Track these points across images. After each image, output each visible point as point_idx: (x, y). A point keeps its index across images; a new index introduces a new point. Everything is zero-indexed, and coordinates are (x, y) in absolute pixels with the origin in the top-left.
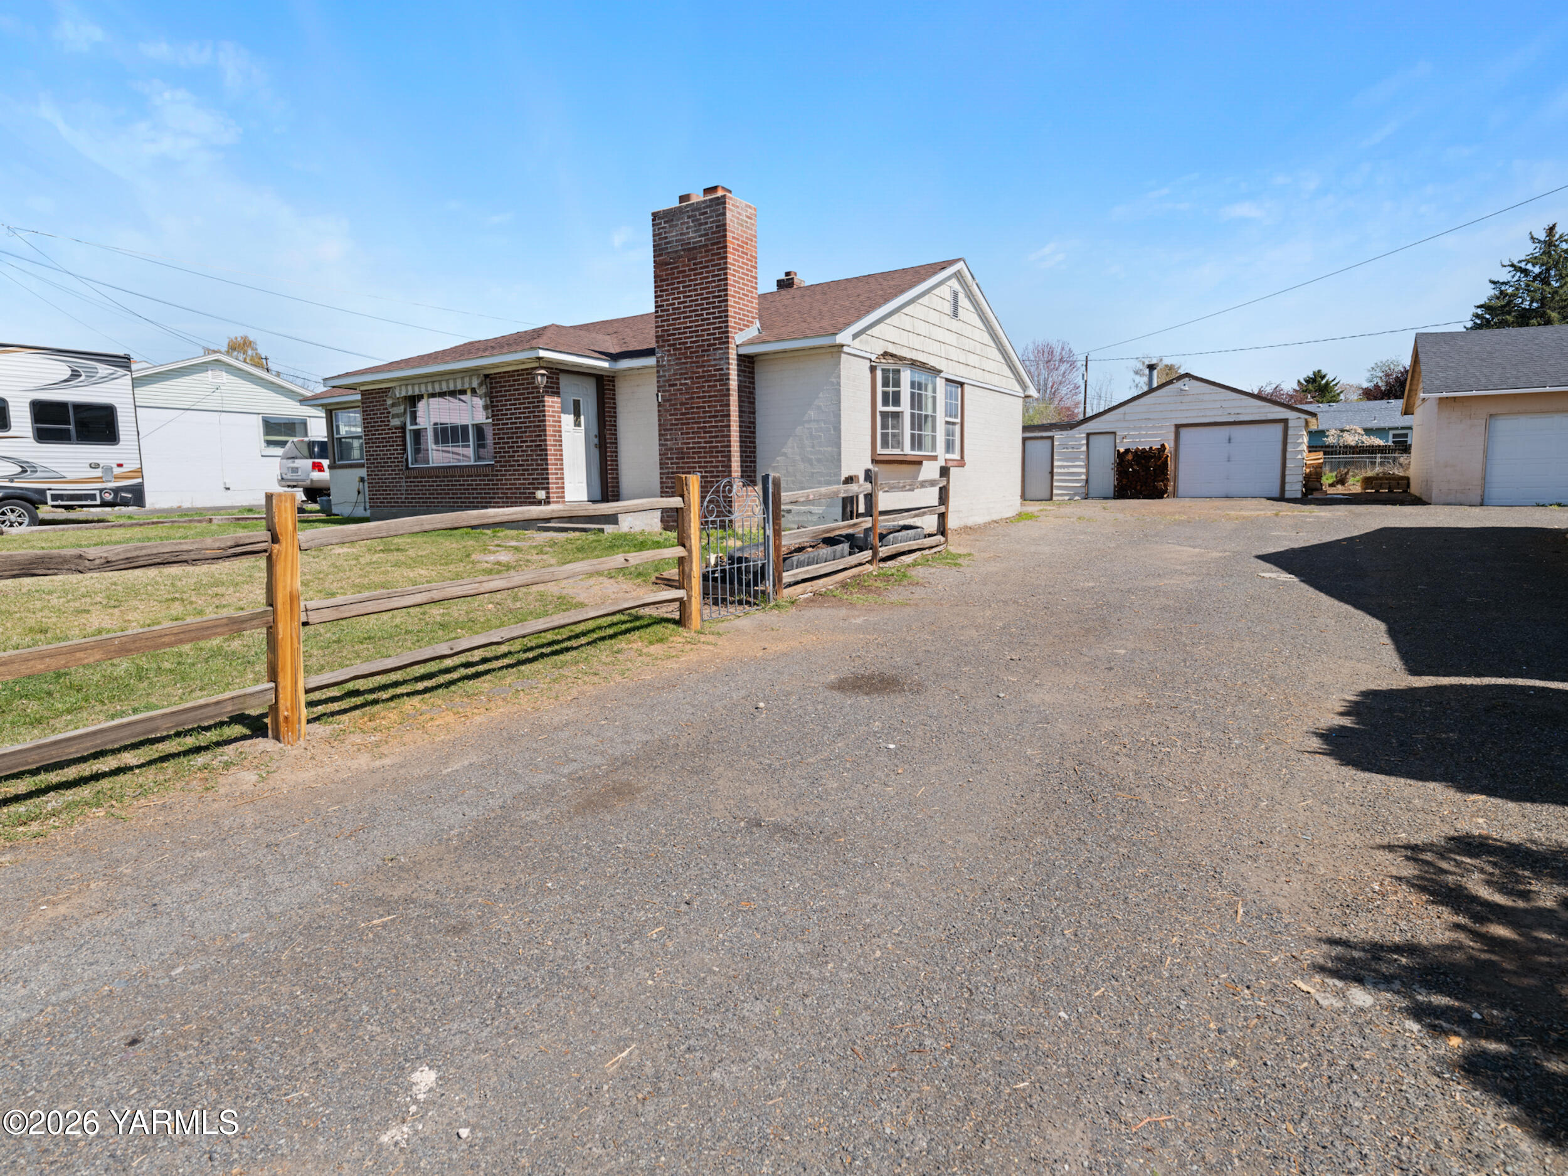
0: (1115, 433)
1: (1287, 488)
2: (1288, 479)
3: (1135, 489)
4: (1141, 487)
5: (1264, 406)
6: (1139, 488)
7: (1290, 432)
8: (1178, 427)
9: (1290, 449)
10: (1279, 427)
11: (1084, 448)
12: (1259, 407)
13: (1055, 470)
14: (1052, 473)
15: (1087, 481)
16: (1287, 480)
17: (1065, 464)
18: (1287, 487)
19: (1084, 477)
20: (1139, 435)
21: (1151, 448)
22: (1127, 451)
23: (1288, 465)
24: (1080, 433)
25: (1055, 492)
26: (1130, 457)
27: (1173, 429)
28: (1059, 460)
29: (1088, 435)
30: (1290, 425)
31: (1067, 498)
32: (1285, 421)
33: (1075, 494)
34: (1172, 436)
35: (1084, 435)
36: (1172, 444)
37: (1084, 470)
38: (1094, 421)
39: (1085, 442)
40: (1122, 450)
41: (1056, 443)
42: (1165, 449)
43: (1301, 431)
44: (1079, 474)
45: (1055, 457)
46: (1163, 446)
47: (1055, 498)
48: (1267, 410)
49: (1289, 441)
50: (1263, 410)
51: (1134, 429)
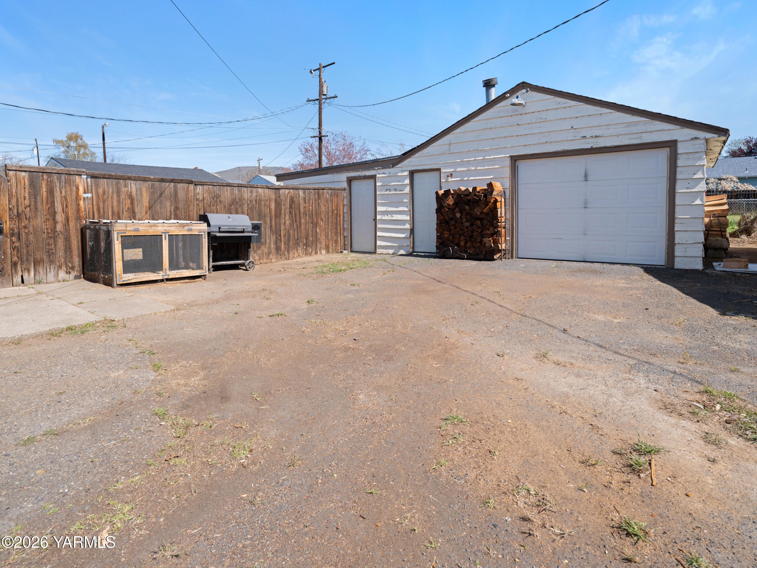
0: (439, 170)
1: (677, 253)
2: (678, 238)
3: (458, 245)
4: (466, 243)
5: (636, 123)
6: (462, 243)
7: (680, 163)
8: (514, 159)
9: (680, 189)
10: (663, 154)
11: (407, 190)
12: (629, 124)
13: (379, 217)
14: (375, 219)
15: (412, 231)
16: (677, 241)
17: (390, 209)
18: (678, 251)
19: (408, 226)
20: (469, 172)
21: (475, 189)
22: (447, 192)
23: (679, 215)
24: (402, 171)
25: (379, 243)
26: (450, 201)
27: (508, 163)
28: (383, 205)
29: (412, 173)
30: (680, 151)
31: (391, 251)
32: (672, 145)
33: (400, 247)
34: (507, 172)
35: (406, 173)
36: (507, 184)
37: (408, 218)
38: (417, 155)
39: (407, 181)
40: (441, 192)
41: (378, 184)
42: (492, 191)
43: (700, 159)
44: (403, 222)
45: (378, 201)
46: (490, 185)
47: (379, 251)
48: (641, 128)
49: (679, 176)
50: (634, 129)
51: (462, 164)
